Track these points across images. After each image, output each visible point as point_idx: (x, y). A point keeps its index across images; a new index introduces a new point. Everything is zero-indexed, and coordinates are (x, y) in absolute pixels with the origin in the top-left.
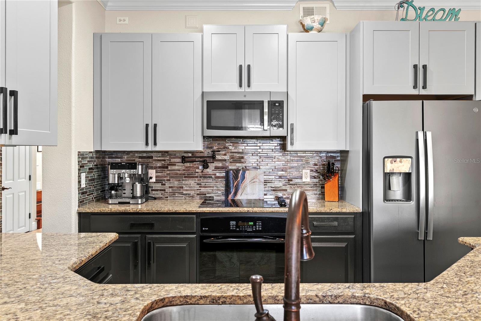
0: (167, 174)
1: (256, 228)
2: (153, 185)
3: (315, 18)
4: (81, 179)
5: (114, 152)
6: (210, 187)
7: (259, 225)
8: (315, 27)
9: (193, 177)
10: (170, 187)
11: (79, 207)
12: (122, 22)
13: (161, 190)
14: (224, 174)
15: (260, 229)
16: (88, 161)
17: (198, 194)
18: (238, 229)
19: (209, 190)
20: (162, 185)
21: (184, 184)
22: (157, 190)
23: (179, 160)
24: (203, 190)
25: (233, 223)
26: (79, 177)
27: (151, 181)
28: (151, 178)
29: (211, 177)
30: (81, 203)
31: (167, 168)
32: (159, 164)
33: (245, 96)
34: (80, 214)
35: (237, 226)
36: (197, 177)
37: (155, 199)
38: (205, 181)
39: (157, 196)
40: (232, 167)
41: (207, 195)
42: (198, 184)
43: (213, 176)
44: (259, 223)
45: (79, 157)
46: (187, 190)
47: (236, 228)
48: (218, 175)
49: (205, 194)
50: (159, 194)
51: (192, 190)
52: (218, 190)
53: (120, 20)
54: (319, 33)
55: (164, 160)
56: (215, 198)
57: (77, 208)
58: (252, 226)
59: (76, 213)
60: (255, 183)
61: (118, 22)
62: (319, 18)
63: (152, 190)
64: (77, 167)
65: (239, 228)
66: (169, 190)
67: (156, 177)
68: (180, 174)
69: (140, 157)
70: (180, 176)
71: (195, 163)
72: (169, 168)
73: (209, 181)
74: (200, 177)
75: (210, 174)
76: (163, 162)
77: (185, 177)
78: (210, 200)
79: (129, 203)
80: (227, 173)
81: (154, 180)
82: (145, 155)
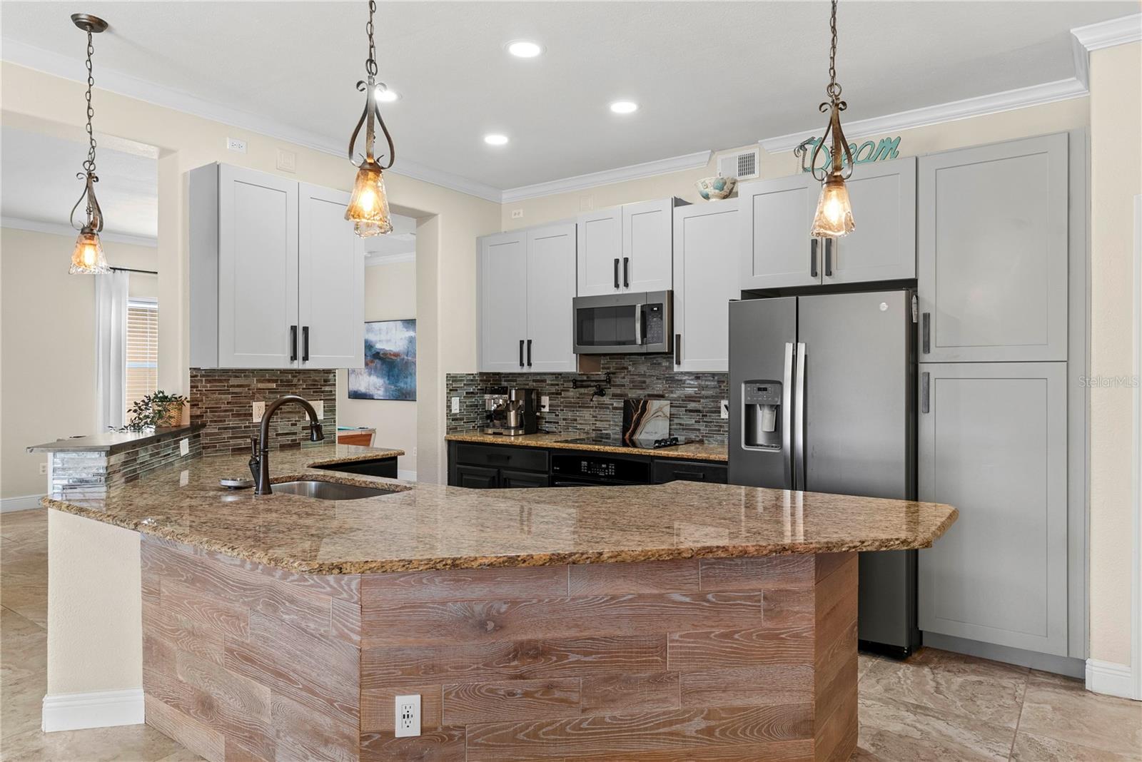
0: (561, 403)
1: (608, 473)
2: (547, 416)
3: (707, 182)
4: (451, 403)
5: (510, 374)
6: (607, 421)
7: (612, 469)
8: (710, 193)
9: (588, 407)
10: (564, 419)
11: (448, 433)
12: (517, 216)
13: (555, 423)
14: (622, 405)
15: (613, 474)
16: (464, 384)
17: (593, 430)
18: (589, 472)
19: (605, 424)
20: (556, 415)
21: (578, 416)
22: (551, 422)
23: (571, 384)
24: (599, 424)
25: (584, 463)
26: (449, 401)
27: (543, 410)
28: (544, 407)
29: (608, 408)
30: (451, 429)
31: (561, 394)
32: (553, 390)
33: (617, 300)
34: (450, 442)
35: (589, 467)
36: (592, 407)
37: (548, 433)
38: (601, 413)
39: (551, 430)
40: (633, 394)
41: (603, 432)
42: (594, 417)
43: (611, 407)
44: (612, 466)
45: (447, 380)
46: (581, 424)
47: (588, 470)
48: (615, 405)
49: (601, 431)
50: (552, 427)
51: (586, 424)
52: (616, 425)
53: (515, 214)
54: (725, 200)
55: (558, 385)
56: (612, 436)
57: (445, 435)
58: (605, 469)
59: (444, 441)
60: (657, 418)
61: (513, 217)
62: (713, 181)
63: (546, 422)
64: (445, 391)
65: (591, 471)
66: (563, 423)
67: (550, 406)
68: (574, 403)
69: (534, 381)
70: (571, 406)
71: (590, 389)
72: (563, 395)
73: (606, 413)
74: (596, 407)
75: (606, 404)
76: (557, 387)
77: (579, 407)
78: (607, 438)
79: (501, 434)
80: (626, 402)
81: (547, 409)
82: (539, 378)
